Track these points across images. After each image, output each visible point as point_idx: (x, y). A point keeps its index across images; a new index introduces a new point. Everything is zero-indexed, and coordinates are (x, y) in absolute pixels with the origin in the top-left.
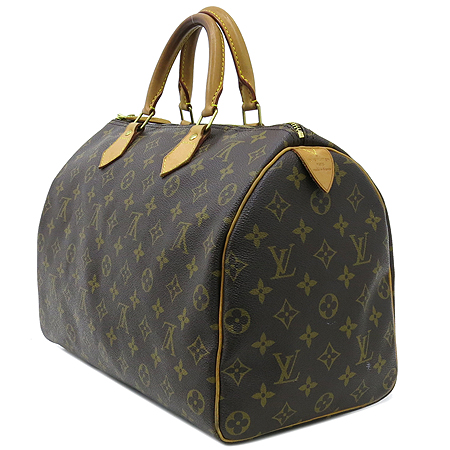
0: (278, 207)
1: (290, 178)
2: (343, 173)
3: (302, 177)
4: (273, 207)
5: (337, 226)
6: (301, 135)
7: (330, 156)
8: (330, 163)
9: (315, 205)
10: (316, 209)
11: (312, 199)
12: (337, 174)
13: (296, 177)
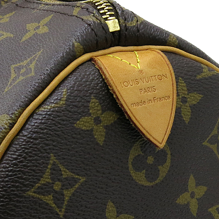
0: (57, 187)
1: (84, 123)
2: (195, 98)
3: (109, 118)
4: (46, 189)
5: (183, 199)
6: (113, 25)
7: (167, 70)
8: (167, 86)
9: (137, 169)
10: (140, 178)
11: (131, 157)
12: (184, 100)
13: (97, 121)
